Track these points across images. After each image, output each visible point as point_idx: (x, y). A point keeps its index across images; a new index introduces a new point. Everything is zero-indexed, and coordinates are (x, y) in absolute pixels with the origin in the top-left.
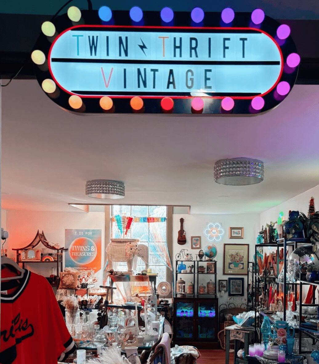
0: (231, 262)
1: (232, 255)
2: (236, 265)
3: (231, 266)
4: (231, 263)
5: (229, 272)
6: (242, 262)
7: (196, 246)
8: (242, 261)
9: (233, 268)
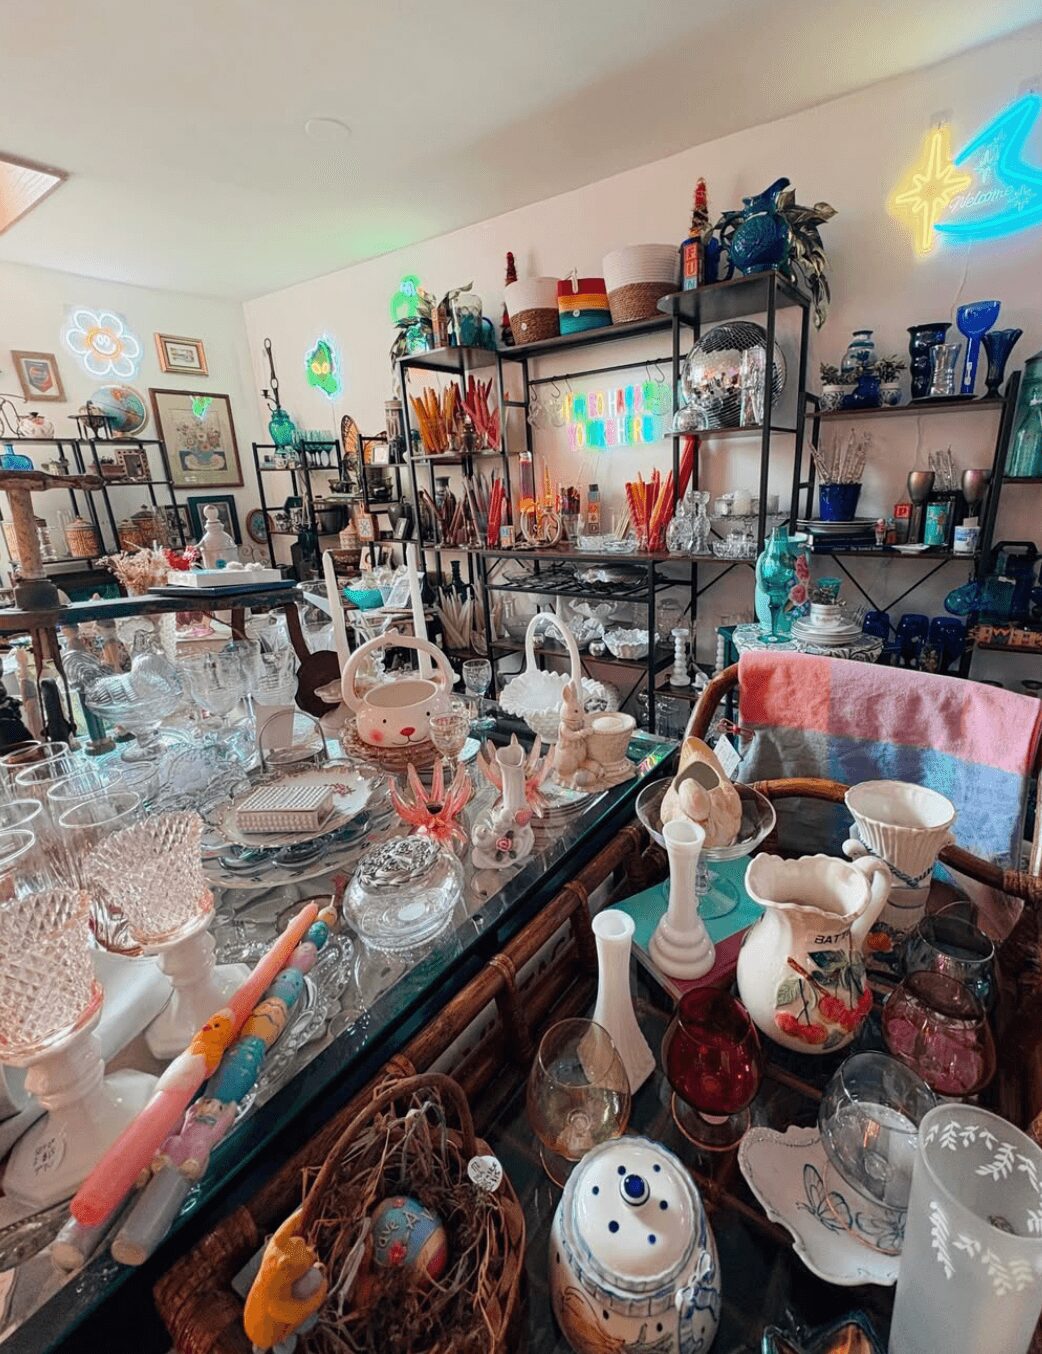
0: (185, 449)
1: (186, 427)
2: (204, 458)
3: (187, 463)
4: (188, 454)
5: (187, 480)
6: (218, 450)
7: (43, 389)
8: (218, 445)
9: (194, 467)
